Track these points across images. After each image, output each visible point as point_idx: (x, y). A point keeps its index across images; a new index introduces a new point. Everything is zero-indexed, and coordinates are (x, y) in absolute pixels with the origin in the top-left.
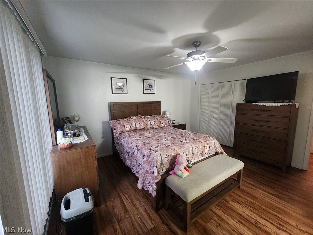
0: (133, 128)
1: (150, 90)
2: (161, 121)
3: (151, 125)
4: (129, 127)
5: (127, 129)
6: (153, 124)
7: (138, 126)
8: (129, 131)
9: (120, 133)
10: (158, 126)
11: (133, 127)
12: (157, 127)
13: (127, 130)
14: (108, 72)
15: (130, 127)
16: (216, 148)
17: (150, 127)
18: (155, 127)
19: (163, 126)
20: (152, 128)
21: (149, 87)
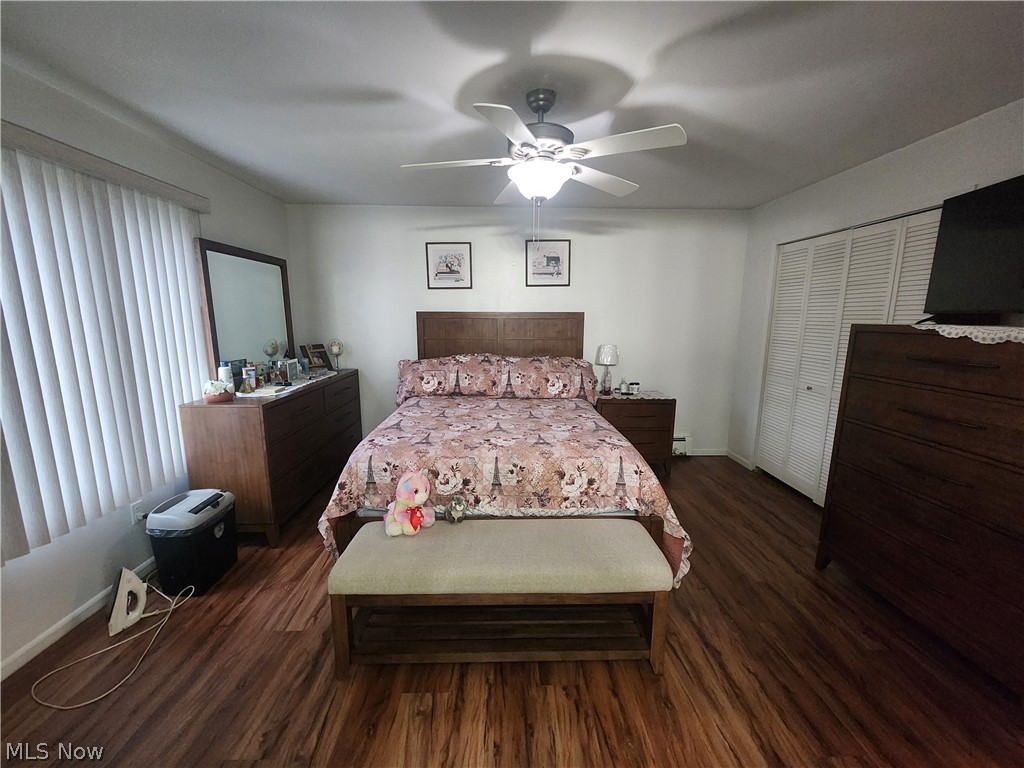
0: (447, 388)
1: (552, 274)
2: (549, 376)
3: (509, 385)
4: (434, 383)
5: (429, 388)
6: (516, 382)
7: (464, 383)
8: (434, 393)
9: (408, 396)
10: (532, 390)
11: (450, 385)
12: (531, 395)
13: (429, 391)
14: (419, 229)
15: (440, 383)
16: (624, 491)
17: (504, 390)
18: (518, 393)
19: (553, 393)
20: (510, 395)
21: (548, 265)
